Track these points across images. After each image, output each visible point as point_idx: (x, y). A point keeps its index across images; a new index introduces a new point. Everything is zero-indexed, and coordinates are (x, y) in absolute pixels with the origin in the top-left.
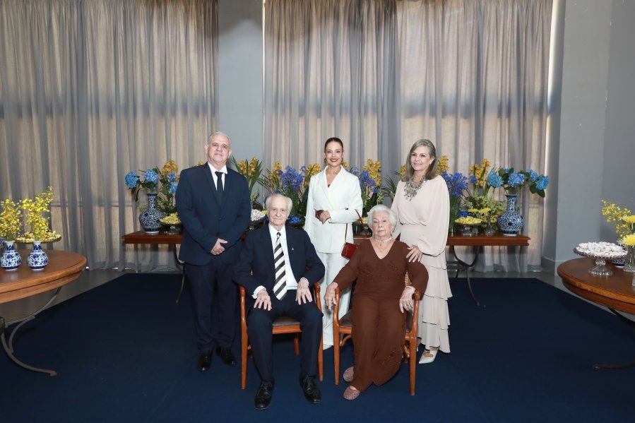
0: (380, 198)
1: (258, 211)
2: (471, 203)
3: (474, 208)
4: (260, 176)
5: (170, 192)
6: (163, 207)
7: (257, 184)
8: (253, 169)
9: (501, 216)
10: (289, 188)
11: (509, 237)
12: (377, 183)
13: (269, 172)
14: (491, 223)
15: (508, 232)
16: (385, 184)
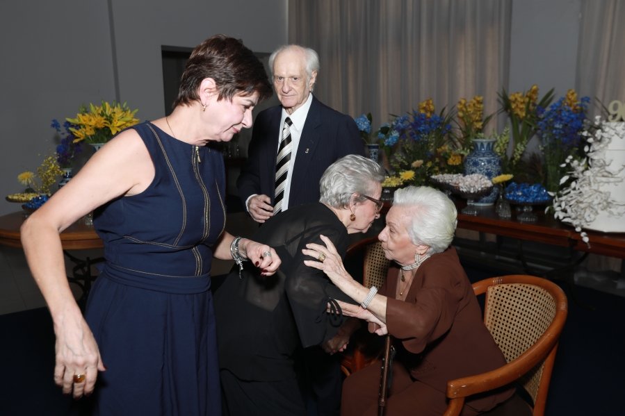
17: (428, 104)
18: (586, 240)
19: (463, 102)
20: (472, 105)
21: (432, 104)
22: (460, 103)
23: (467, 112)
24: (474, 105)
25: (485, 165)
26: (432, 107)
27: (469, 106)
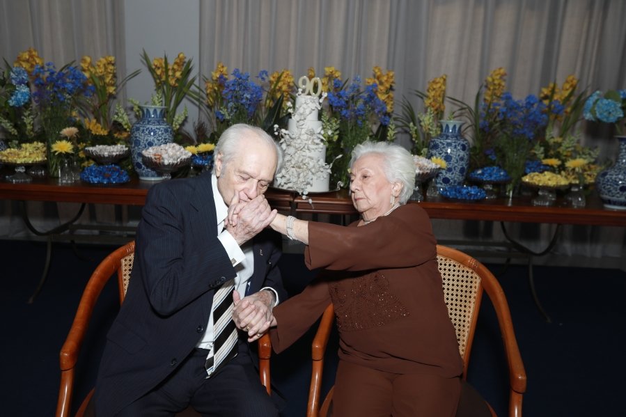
0: (391, 133)
1: (177, 147)
2: (542, 149)
3: (546, 157)
4: (193, 88)
5: (12, 103)
6: (14, 131)
7: (185, 101)
8: (178, 74)
9: (605, 174)
10: (237, 108)
11: (612, 211)
12: (388, 109)
13: (206, 81)
14: (586, 187)
15: (615, 203)
16: (399, 111)
17: (31, 56)
18: (310, 201)
19: (88, 60)
20: (102, 66)
21: (38, 57)
22: (84, 61)
23: (96, 72)
24: (104, 65)
25: (162, 134)
26: (38, 60)
27: (99, 66)
